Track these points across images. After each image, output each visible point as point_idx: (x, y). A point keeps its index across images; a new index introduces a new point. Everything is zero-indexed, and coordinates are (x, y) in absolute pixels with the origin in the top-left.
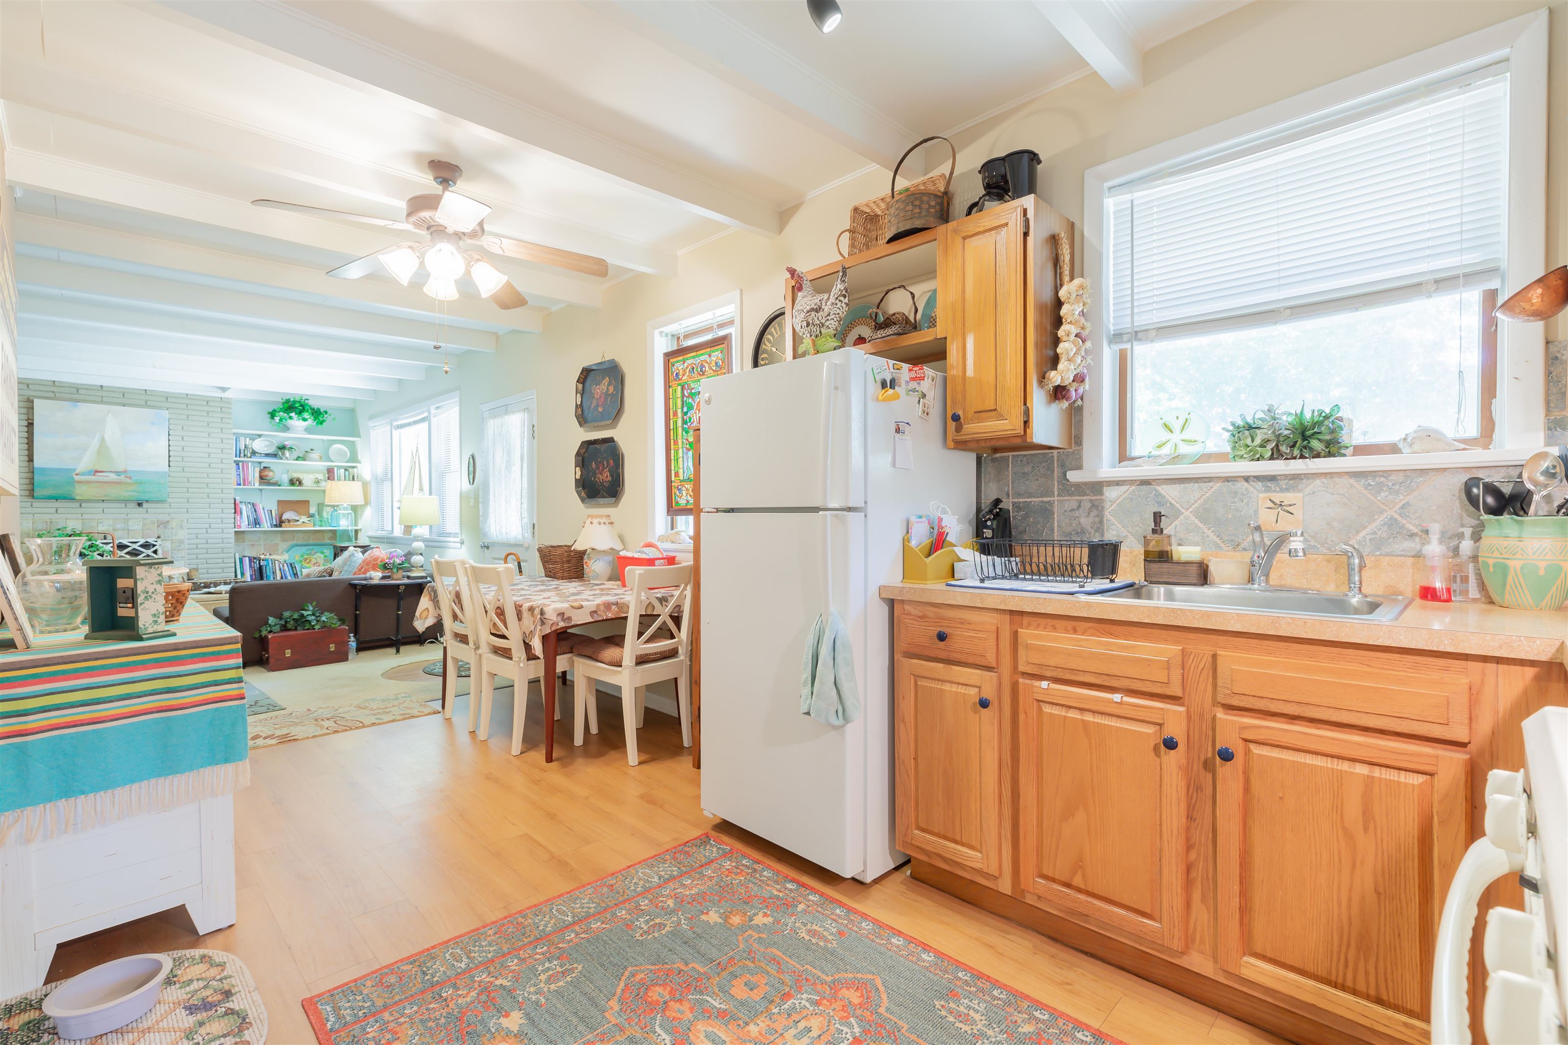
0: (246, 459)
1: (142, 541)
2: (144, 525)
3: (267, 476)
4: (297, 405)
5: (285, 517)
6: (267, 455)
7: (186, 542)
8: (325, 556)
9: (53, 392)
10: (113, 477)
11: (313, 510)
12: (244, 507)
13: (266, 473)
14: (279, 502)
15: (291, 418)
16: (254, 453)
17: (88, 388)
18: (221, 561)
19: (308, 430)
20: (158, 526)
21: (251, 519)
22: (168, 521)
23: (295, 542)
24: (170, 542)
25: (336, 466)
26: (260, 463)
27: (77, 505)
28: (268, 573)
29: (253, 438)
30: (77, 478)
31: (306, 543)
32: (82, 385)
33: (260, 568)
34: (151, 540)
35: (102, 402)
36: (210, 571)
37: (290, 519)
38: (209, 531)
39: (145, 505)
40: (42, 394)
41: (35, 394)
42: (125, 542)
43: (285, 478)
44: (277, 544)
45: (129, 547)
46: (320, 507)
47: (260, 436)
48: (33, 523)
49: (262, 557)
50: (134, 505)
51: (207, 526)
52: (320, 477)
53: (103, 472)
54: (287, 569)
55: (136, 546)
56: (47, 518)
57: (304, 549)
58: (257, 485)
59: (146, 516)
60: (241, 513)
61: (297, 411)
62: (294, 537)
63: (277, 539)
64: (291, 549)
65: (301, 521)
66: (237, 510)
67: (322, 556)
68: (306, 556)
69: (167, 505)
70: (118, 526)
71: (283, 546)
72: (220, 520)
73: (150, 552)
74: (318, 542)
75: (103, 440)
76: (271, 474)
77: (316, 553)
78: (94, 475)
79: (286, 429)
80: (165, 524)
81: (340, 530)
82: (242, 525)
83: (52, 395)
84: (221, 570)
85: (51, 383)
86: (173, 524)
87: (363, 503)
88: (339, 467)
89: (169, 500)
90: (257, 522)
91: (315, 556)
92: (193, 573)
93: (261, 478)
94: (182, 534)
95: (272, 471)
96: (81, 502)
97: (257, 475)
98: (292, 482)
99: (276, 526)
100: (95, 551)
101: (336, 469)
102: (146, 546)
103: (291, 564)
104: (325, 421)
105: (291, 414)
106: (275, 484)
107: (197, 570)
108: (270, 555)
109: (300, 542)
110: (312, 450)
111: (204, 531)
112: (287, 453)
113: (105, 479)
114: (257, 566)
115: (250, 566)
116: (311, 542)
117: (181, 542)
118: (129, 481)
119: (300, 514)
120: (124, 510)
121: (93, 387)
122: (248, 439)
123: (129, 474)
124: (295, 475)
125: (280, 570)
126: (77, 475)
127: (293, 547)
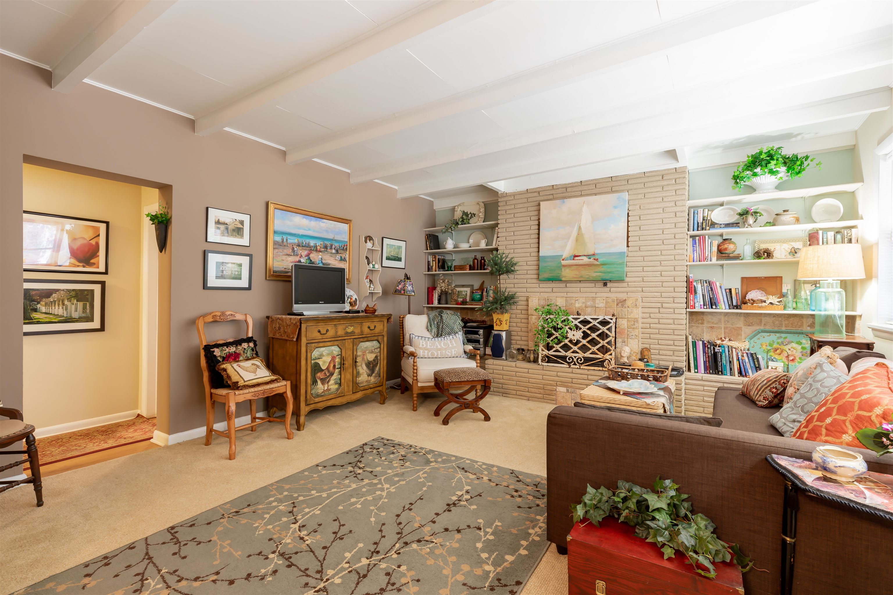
0: (703, 232)
1: (601, 318)
2: (607, 302)
3: (726, 249)
4: (763, 156)
5: (749, 296)
6: (728, 225)
7: (640, 321)
8: (802, 348)
9: (552, 194)
10: (586, 260)
11: (787, 287)
12: (699, 287)
13: (726, 246)
14: (743, 279)
15: (755, 175)
16: (713, 225)
17: (573, 185)
18: (672, 342)
19: (779, 187)
20: (617, 305)
21: (707, 299)
22: (625, 300)
23: (762, 328)
24: (626, 319)
25: (820, 229)
26: (721, 235)
27: (563, 285)
28: (724, 362)
29: (712, 207)
30: (563, 263)
31: (776, 329)
32: (569, 184)
33: (715, 354)
34: (607, 318)
35: (581, 195)
36: (661, 352)
37: (755, 299)
38: (661, 310)
39: (609, 285)
40: (546, 198)
41: (542, 198)
42: (588, 318)
43: (748, 251)
44: (740, 328)
45: (590, 323)
46: (797, 284)
47: (722, 205)
48: (539, 300)
49: (719, 342)
50: (601, 284)
51: (659, 305)
52: (798, 245)
53: (580, 256)
54: (747, 360)
55: (595, 323)
56: (546, 295)
57: (773, 337)
58: (714, 260)
59: (609, 295)
60: (696, 292)
61: (763, 163)
62: (761, 321)
63: (740, 323)
64: (755, 336)
65: (768, 302)
66: (690, 289)
67: (799, 347)
68: (775, 346)
69: (625, 285)
70: (589, 303)
71: (747, 331)
72: (672, 299)
73: (604, 329)
74: (794, 330)
75: (580, 228)
76: (731, 247)
77: (790, 342)
78: (574, 260)
79: (752, 190)
80: (622, 303)
81: (820, 316)
82: (697, 305)
83: (551, 197)
84: (672, 353)
85: (551, 188)
86: (629, 303)
87: (863, 276)
88: (826, 230)
89: (627, 279)
90: (713, 303)
91: (789, 346)
92: (646, 353)
93: (720, 251)
94: (637, 313)
95: (733, 243)
96: (567, 282)
97: (715, 249)
98: (758, 255)
99: (737, 307)
100: (566, 326)
101: (820, 232)
102: (604, 323)
103: (752, 354)
104: (804, 170)
105: (755, 170)
106: (737, 257)
107: (648, 350)
108: (730, 340)
109: (768, 328)
110: (784, 211)
111: (657, 310)
112: (751, 220)
113: (581, 262)
114: (710, 352)
115: (704, 352)
116: (783, 329)
117: (636, 320)
118: (596, 263)
119: (768, 293)
120: (594, 290)
121: (576, 184)
122: (706, 210)
123: (596, 257)
124: (763, 246)
125: (738, 359)
126: (563, 260)
127: (759, 333)
